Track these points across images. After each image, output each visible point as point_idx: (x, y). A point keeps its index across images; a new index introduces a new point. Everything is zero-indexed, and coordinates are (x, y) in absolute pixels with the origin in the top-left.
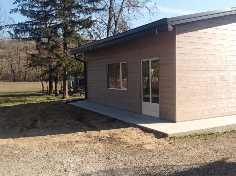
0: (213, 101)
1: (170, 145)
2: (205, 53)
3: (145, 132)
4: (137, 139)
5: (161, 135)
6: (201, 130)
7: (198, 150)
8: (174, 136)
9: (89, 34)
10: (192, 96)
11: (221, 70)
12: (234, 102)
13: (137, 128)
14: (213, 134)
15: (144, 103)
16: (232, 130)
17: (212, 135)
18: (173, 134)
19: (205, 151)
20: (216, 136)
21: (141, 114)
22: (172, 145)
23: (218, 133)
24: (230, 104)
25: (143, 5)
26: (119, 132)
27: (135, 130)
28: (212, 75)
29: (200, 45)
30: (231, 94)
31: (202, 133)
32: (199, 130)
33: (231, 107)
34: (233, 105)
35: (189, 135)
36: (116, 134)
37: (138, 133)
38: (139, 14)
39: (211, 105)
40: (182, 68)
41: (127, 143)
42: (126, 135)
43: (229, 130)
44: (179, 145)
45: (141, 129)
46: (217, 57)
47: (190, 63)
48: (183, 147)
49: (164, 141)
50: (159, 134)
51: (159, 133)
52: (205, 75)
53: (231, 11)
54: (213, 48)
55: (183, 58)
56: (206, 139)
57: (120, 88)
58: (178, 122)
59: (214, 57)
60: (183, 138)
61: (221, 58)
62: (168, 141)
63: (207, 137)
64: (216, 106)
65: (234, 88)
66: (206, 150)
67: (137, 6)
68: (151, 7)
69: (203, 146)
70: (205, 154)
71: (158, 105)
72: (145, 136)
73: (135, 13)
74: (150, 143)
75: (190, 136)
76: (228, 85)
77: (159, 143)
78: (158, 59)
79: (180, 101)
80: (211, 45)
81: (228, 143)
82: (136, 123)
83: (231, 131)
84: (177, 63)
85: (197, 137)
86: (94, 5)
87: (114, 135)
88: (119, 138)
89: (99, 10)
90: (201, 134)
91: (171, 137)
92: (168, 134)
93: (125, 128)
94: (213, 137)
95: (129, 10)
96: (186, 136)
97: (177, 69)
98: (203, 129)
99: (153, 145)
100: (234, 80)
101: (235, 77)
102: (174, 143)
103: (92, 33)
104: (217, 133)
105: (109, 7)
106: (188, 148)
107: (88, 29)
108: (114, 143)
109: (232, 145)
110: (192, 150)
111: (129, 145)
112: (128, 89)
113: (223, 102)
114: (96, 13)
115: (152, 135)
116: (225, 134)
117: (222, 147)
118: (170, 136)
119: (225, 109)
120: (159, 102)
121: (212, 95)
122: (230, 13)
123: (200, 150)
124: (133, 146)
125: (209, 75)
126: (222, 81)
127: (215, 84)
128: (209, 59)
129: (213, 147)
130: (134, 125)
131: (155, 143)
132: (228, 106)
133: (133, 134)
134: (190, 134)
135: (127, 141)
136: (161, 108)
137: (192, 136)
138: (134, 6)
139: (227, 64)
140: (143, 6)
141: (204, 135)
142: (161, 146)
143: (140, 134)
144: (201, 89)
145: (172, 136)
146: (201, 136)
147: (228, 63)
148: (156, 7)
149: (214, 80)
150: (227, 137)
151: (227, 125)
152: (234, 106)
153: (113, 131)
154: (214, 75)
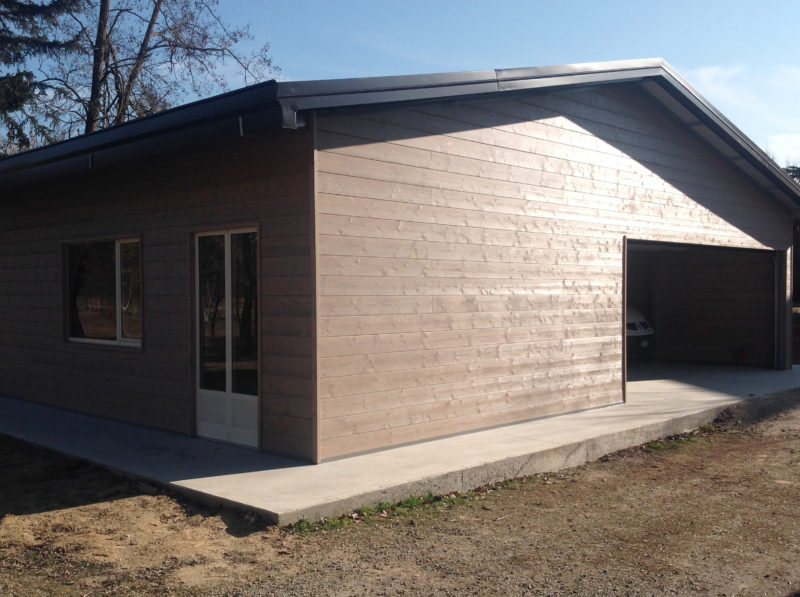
0: (442, 379)
1: (280, 558)
2: (415, 218)
3: (190, 514)
4: (153, 547)
5: (253, 520)
6: (400, 486)
7: (379, 572)
8: (301, 521)
9: (16, 132)
10: (373, 367)
11: (468, 275)
12: (508, 383)
13: (164, 499)
14: (438, 499)
15: (205, 396)
16: (501, 480)
17: (437, 503)
18: (297, 512)
19: (404, 575)
20: (450, 508)
21: (194, 435)
22: (287, 557)
23: (455, 493)
24: (496, 391)
25: (223, 47)
26: (83, 520)
27: (155, 506)
28: (437, 292)
29: (399, 190)
30: (498, 357)
31: (403, 499)
32: (391, 489)
33: (499, 400)
34: (505, 391)
35: (355, 512)
36: (67, 530)
37: (164, 518)
38: (210, 77)
39: (434, 397)
40: (340, 266)
41: (110, 565)
42: (110, 532)
43: (492, 482)
44: (313, 558)
45: (177, 502)
46: (454, 233)
47: (364, 250)
48: (326, 566)
49: (259, 545)
50: (246, 517)
51: (246, 513)
52: (415, 293)
53: (497, 81)
54: (442, 202)
55: (340, 232)
56: (412, 523)
57: (114, 339)
58: (323, 461)
59: (443, 234)
60: (333, 526)
61: (467, 238)
62: (274, 544)
63: (418, 511)
64: (452, 397)
65: (506, 338)
66: (408, 571)
67: (200, 50)
68: (249, 57)
69: (399, 553)
70: (400, 588)
71: (253, 400)
72: (188, 531)
73: (195, 72)
74: (203, 560)
75: (359, 512)
76: (488, 326)
77: (241, 554)
78: (254, 230)
79: (332, 385)
80: (433, 190)
81: (485, 533)
82: (161, 479)
83: (497, 484)
84: (320, 248)
85: (385, 514)
86: (35, 29)
87: (58, 534)
88: (78, 548)
89: (55, 45)
90: (399, 504)
91: (290, 527)
92: (276, 515)
93: (115, 502)
94: (438, 513)
95: (174, 60)
96: (344, 516)
97: (320, 270)
98: (405, 485)
99: (211, 566)
100: (508, 309)
101: (510, 299)
102: (298, 547)
103: (27, 130)
104: (453, 496)
105: (94, 39)
106: (346, 565)
107: (11, 115)
108: (49, 570)
109: (499, 539)
110: (358, 572)
111: (113, 578)
112: (143, 344)
113: (474, 385)
114: (44, 56)
115: (218, 524)
116: (477, 498)
117: (466, 549)
118: (283, 522)
119: (481, 408)
120: (259, 391)
121: (438, 361)
122: (493, 88)
123: (386, 572)
124: (130, 580)
125: (430, 292)
126: (469, 315)
127: (450, 321)
128: (428, 236)
129: (433, 555)
130: (153, 484)
131: (220, 557)
132: (490, 397)
133: (140, 525)
134: (359, 506)
135: (107, 560)
136: (263, 410)
137: (365, 513)
138: (190, 50)
139: (484, 257)
140: (222, 50)
141: (409, 504)
142: (244, 568)
143: (170, 521)
144: (404, 341)
145: (294, 521)
146: (399, 509)
147: (487, 255)
148: (268, 59)
149: (444, 311)
150: (484, 508)
151: (486, 466)
152: (507, 395)
153: (58, 516)
154: (443, 293)
